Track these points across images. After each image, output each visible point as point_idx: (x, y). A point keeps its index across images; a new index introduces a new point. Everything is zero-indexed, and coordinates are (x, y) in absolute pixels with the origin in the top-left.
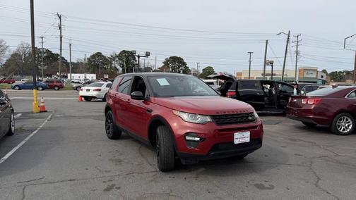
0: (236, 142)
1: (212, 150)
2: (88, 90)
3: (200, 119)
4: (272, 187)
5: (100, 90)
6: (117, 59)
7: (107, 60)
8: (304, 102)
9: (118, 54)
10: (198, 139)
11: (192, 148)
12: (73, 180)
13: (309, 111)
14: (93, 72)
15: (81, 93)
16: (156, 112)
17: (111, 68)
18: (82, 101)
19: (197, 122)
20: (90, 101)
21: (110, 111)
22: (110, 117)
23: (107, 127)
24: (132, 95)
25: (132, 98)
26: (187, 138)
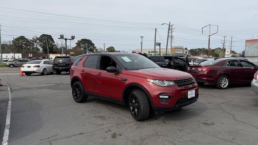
0: (189, 97)
1: (177, 103)
2: (29, 67)
3: (166, 83)
4: (213, 124)
5: (39, 66)
6: (38, 41)
7: (29, 42)
8: (200, 69)
9: (38, 37)
10: (167, 97)
11: (164, 103)
12: (82, 134)
13: (204, 76)
14: (18, 52)
15: (23, 69)
16: (130, 80)
17: (33, 48)
18: (23, 75)
19: (165, 85)
20: (30, 75)
21: (77, 82)
22: (77, 86)
23: (74, 94)
24: (108, 70)
25: (108, 72)
26: (160, 97)
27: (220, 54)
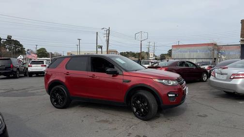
3: (171, 83)
4: (206, 116)
11: (172, 101)
19: (171, 85)
21: (58, 86)
22: (58, 91)
23: (53, 100)
24: (107, 72)
25: (107, 74)
26: (169, 95)
27: (146, 56)
